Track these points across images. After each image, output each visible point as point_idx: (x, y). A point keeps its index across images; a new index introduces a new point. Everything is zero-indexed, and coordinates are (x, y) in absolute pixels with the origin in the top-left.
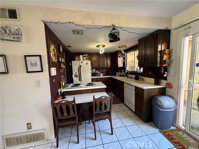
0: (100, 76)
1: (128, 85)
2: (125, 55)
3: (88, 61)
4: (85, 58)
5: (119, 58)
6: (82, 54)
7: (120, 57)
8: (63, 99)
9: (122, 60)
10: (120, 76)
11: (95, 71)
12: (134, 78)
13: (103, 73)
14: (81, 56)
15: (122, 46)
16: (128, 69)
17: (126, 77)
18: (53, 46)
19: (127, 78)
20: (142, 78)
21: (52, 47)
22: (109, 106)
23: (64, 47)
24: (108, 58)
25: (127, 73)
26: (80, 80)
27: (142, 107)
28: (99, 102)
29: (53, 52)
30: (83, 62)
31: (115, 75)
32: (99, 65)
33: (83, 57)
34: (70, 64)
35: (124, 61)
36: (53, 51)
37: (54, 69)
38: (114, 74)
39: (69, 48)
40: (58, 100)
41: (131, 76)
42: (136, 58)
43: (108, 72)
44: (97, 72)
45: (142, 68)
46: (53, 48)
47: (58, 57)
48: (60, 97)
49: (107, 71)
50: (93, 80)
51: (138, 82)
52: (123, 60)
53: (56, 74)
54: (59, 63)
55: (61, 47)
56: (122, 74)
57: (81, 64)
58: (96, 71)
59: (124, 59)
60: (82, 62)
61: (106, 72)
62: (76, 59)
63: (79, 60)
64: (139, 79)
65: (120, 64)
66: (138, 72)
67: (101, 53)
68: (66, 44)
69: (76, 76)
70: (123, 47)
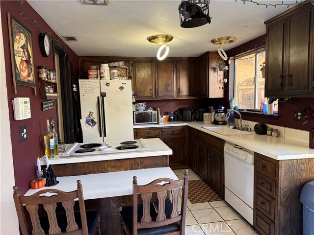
0: (158, 123)
1: (236, 150)
2: (228, 65)
3: (125, 80)
4: (115, 71)
5: (211, 73)
6: (110, 59)
7: (214, 69)
8: (49, 186)
9: (222, 77)
10: (216, 123)
11: (144, 108)
12: (253, 129)
13: (166, 114)
14: (105, 67)
15: (220, 39)
16: (238, 103)
17: (231, 127)
18: (23, 36)
19: (235, 128)
20: (277, 130)
21: (20, 41)
22: (177, 208)
23: (55, 40)
24: (181, 74)
25: (236, 116)
26: (103, 132)
27: (272, 211)
28: (150, 195)
29: (22, 54)
30: (110, 82)
31: (200, 119)
32: (156, 93)
33: (111, 68)
34: (75, 89)
35: (226, 81)
36: (22, 50)
37: (26, 102)
38: (198, 117)
39: (70, 44)
40: (34, 188)
41: (245, 123)
42: (260, 74)
43: (181, 111)
44: (150, 111)
45: (276, 102)
46: (23, 42)
47: (38, 68)
48: (40, 180)
49: (179, 109)
50: (138, 134)
51: (266, 140)
52: (224, 78)
53: (29, 116)
54: (41, 84)
55: (46, 39)
56: (219, 119)
57: (105, 89)
58: (147, 108)
59: (226, 75)
60: (107, 84)
61: (174, 113)
62: (92, 73)
63: (101, 77)
64: (269, 132)
65: (215, 91)
66: (264, 112)
67: (160, 58)
68: (62, 32)
69: (91, 122)
70: (223, 42)
